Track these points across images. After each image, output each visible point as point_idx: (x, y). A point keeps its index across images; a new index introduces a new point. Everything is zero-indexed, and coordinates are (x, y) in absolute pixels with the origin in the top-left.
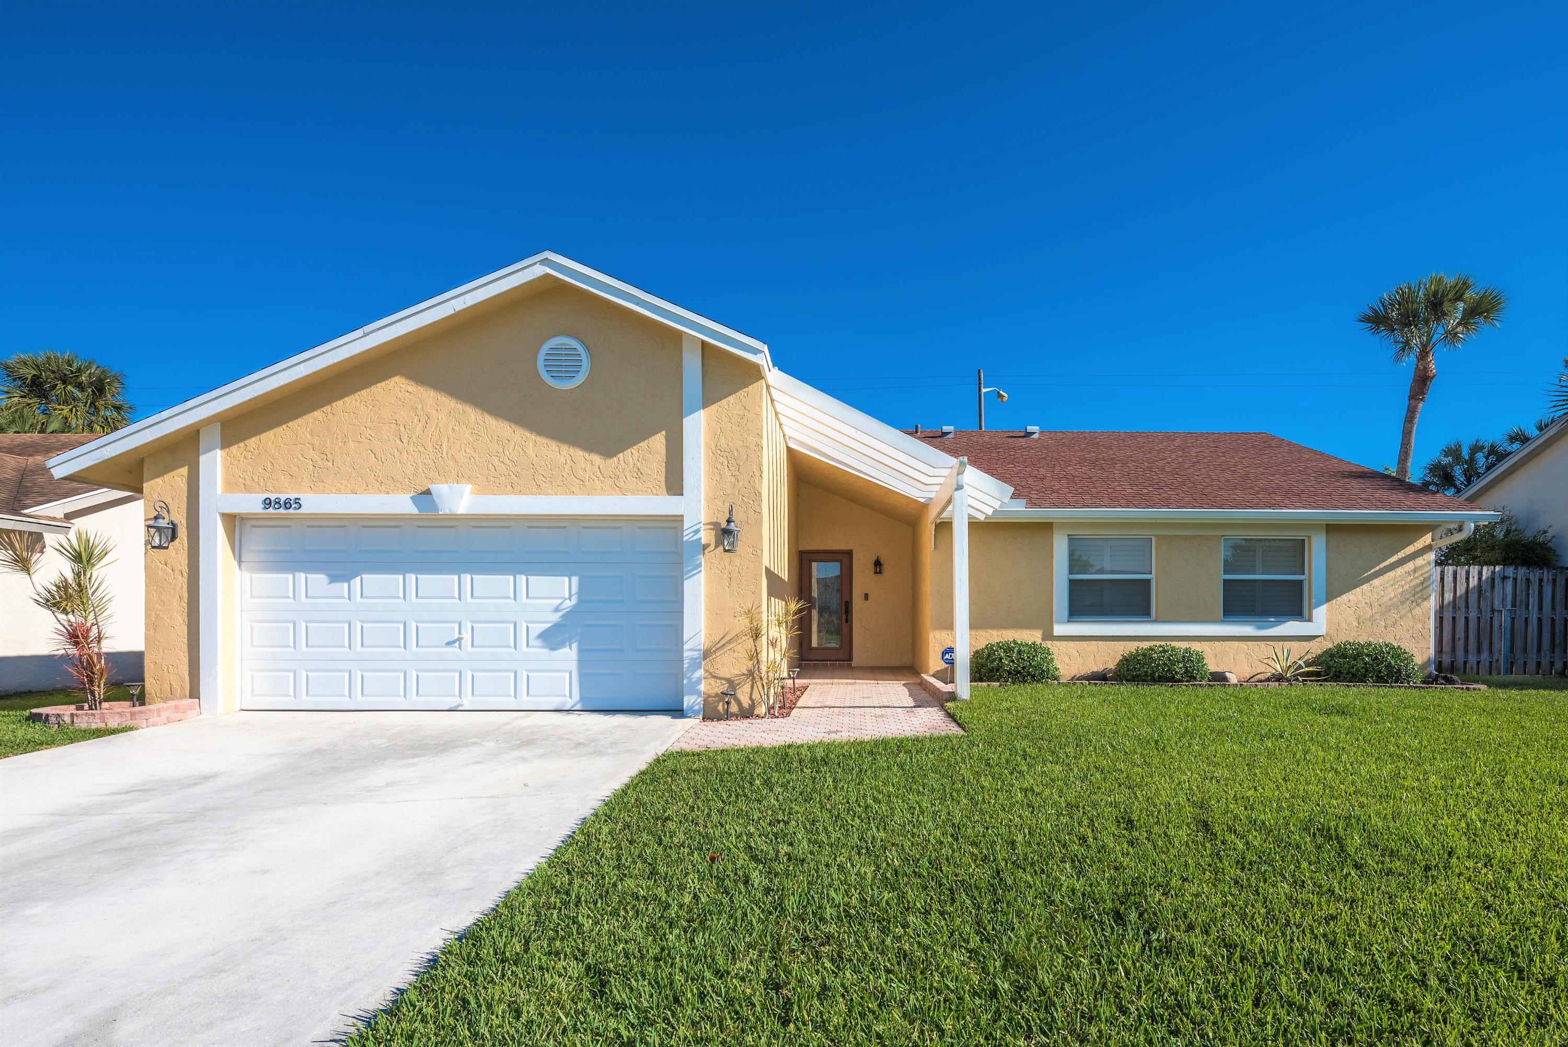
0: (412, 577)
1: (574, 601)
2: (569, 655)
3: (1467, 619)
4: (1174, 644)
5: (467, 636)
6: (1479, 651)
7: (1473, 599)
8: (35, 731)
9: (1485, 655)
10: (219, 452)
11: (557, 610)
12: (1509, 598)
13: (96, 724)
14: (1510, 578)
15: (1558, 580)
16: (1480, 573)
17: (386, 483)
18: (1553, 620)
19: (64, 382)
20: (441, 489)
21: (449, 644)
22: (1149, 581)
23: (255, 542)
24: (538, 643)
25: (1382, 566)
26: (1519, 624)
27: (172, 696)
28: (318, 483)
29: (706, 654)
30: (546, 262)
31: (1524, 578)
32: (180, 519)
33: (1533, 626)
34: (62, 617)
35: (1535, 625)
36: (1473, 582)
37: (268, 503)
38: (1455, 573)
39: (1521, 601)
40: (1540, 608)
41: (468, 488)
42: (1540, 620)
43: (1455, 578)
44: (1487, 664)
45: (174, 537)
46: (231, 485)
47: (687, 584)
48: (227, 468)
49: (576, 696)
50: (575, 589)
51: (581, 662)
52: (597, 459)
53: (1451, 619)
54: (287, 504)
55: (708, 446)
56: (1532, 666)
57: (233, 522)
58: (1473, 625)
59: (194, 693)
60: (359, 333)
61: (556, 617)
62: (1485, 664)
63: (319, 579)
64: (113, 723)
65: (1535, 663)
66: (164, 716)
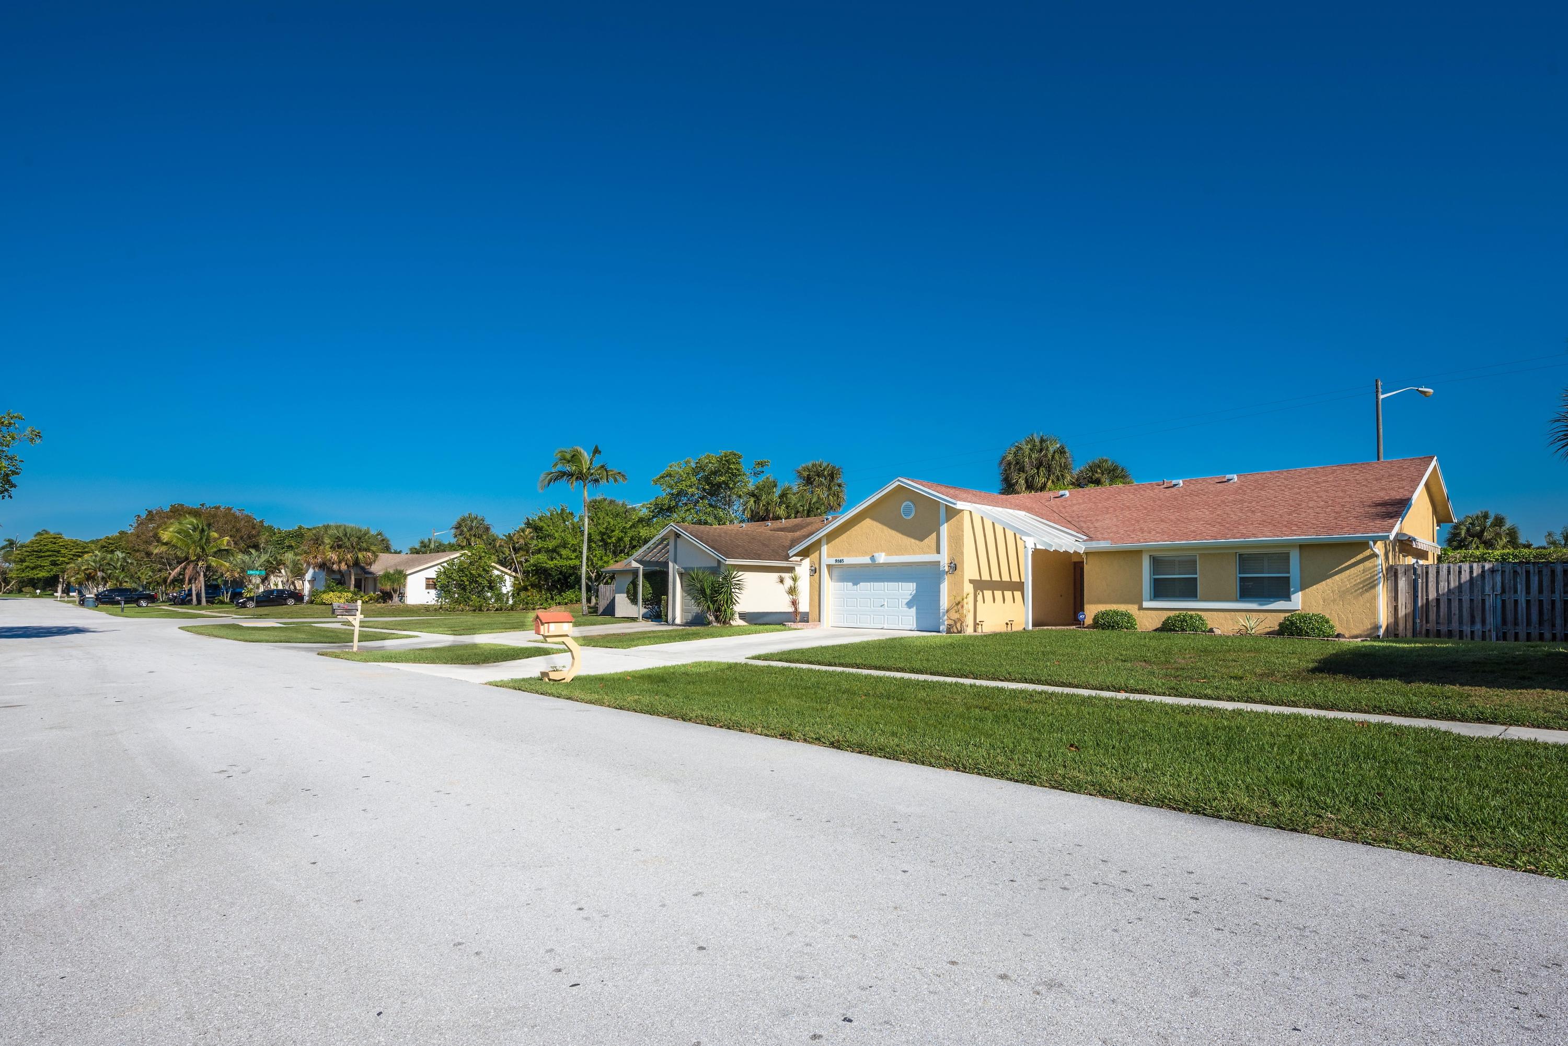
0: (872, 583)
1: (915, 592)
2: (914, 610)
3: (1460, 600)
4: (1199, 613)
5: (886, 604)
6: (1473, 622)
7: (1466, 588)
8: (783, 628)
9: (1478, 626)
10: (826, 546)
11: (911, 595)
12: (1499, 584)
13: (796, 627)
14: (1498, 571)
15: (1544, 572)
16: (1471, 568)
17: (864, 553)
18: (1541, 602)
19: (819, 476)
20: (876, 555)
21: (882, 606)
22: (1196, 578)
23: (836, 572)
24: (906, 606)
25: (1343, 566)
26: (1510, 606)
27: (815, 621)
28: (848, 554)
29: (948, 611)
30: (898, 480)
31: (1512, 571)
32: (817, 567)
33: (1522, 606)
34: (791, 597)
35: (1524, 605)
36: (1465, 577)
37: (836, 561)
38: (1449, 568)
39: (1510, 588)
40: (1528, 591)
41: (883, 554)
42: (1528, 602)
43: (1449, 572)
44: (1480, 633)
45: (815, 572)
46: (829, 556)
47: (941, 586)
48: (828, 549)
49: (915, 626)
50: (915, 588)
51: (917, 613)
52: (917, 542)
53: (1446, 600)
54: (841, 561)
55: (948, 536)
56: (1522, 635)
57: (829, 566)
58: (1466, 605)
59: (820, 621)
60: (854, 508)
61: (910, 597)
62: (1478, 634)
63: (850, 584)
64: (799, 627)
65: (1525, 634)
66: (811, 626)
